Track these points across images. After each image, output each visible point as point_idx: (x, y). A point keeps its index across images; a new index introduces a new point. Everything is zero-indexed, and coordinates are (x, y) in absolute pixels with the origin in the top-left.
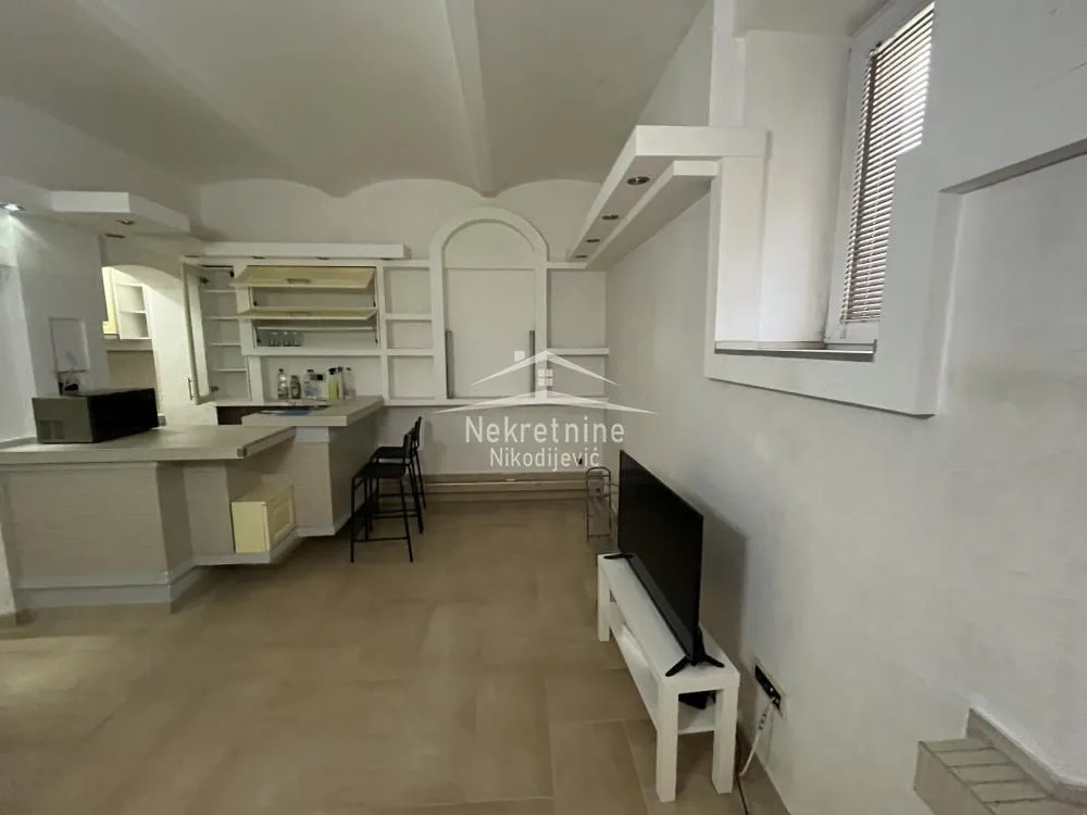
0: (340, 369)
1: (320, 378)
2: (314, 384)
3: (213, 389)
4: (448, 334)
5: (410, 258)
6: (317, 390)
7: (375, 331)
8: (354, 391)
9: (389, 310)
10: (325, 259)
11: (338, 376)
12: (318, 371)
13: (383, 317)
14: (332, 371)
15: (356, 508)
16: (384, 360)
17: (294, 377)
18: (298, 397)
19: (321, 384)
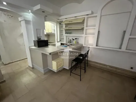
0: (77, 39)
1: (74, 40)
2: (73, 41)
3: (60, 40)
4: (99, 32)
5: (93, 14)
6: (73, 42)
7: (83, 31)
8: (79, 43)
9: (87, 26)
10: (76, 17)
11: (76, 40)
12: (73, 39)
13: (85, 28)
14: (76, 39)
15: (72, 66)
16: (84, 37)
17: (70, 39)
18: (70, 43)
19: (74, 41)
